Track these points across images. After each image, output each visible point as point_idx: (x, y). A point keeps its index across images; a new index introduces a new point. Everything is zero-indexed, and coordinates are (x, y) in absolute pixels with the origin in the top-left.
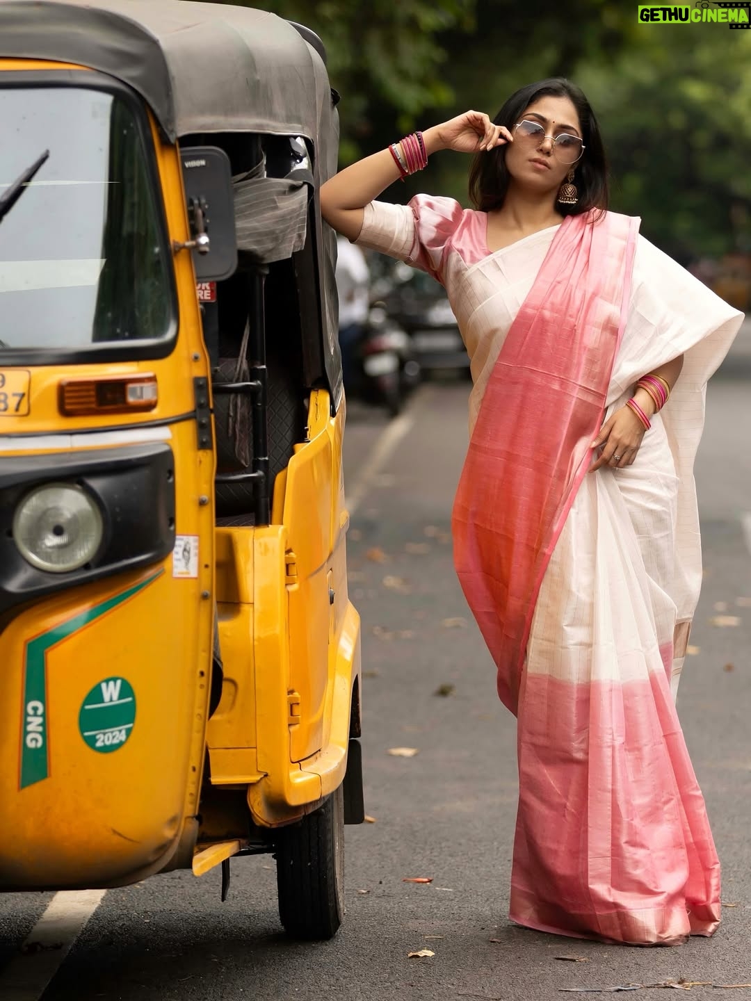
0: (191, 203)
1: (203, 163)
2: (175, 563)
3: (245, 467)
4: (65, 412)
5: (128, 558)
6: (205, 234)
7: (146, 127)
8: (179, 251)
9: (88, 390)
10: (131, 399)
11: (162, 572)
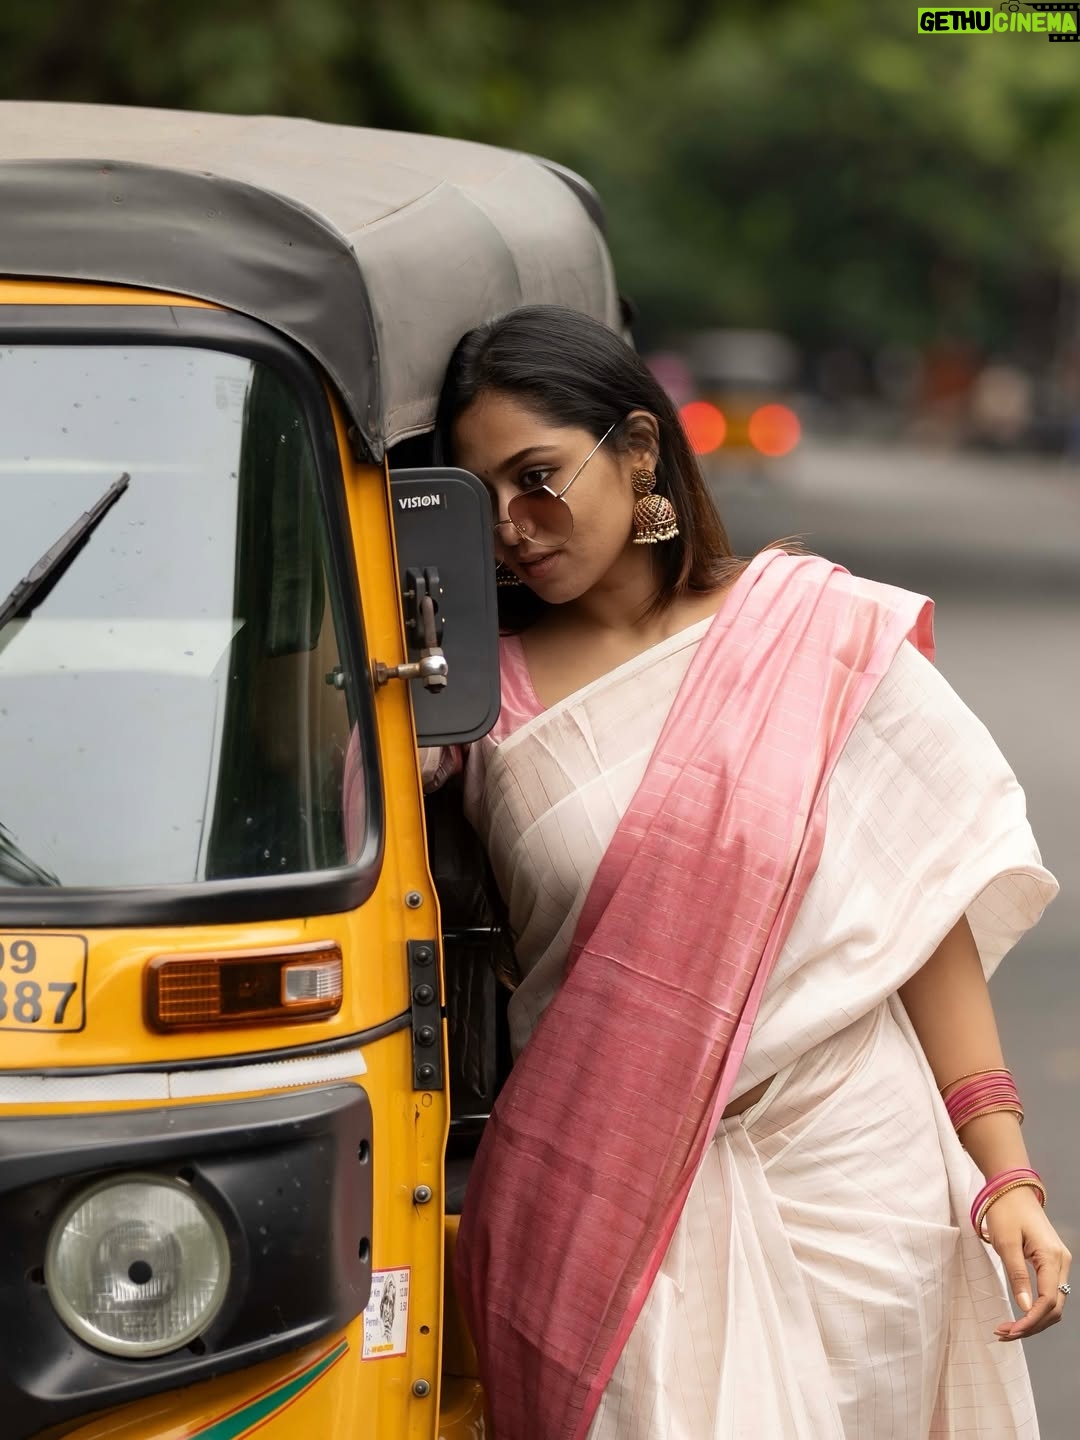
0: (409, 582)
1: (436, 500)
2: (367, 1329)
3: (481, 1099)
4: (157, 1024)
5: (279, 1330)
6: (439, 650)
7: (324, 428)
8: (385, 683)
9: (205, 980)
10: (290, 998)
11: (344, 1350)
